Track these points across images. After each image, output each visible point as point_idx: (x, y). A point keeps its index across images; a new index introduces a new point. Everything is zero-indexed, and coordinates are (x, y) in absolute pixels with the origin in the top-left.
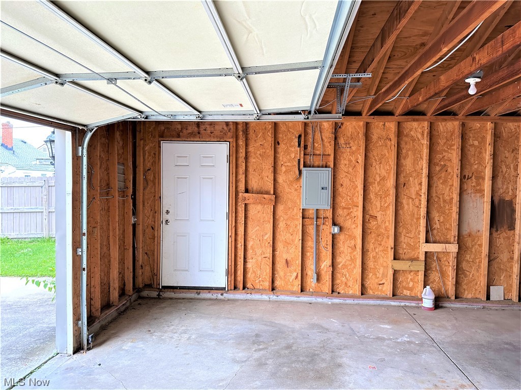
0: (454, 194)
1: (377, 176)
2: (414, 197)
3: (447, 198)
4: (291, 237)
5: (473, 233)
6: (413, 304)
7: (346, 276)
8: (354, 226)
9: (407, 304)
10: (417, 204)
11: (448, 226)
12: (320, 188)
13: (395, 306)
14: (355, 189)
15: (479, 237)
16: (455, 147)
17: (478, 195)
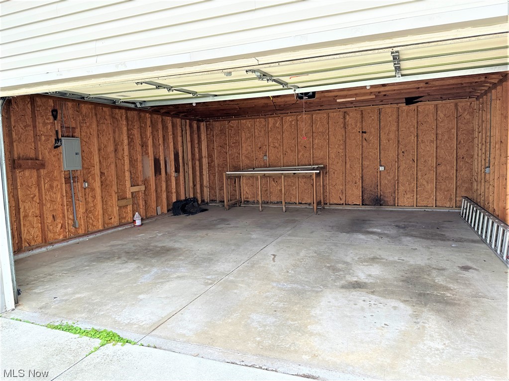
0: (138, 155)
1: (102, 144)
2: (121, 158)
3: (135, 158)
4: (55, 195)
5: (147, 178)
6: (129, 227)
7: (91, 218)
8: (93, 181)
9: (126, 227)
10: (123, 163)
11: (137, 176)
12: (75, 154)
13: (121, 230)
14: (91, 154)
15: (149, 181)
16: (136, 127)
17: (147, 156)
